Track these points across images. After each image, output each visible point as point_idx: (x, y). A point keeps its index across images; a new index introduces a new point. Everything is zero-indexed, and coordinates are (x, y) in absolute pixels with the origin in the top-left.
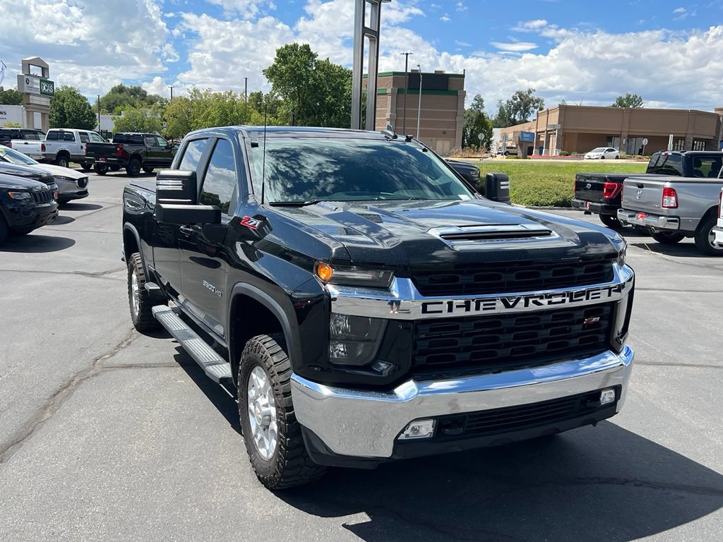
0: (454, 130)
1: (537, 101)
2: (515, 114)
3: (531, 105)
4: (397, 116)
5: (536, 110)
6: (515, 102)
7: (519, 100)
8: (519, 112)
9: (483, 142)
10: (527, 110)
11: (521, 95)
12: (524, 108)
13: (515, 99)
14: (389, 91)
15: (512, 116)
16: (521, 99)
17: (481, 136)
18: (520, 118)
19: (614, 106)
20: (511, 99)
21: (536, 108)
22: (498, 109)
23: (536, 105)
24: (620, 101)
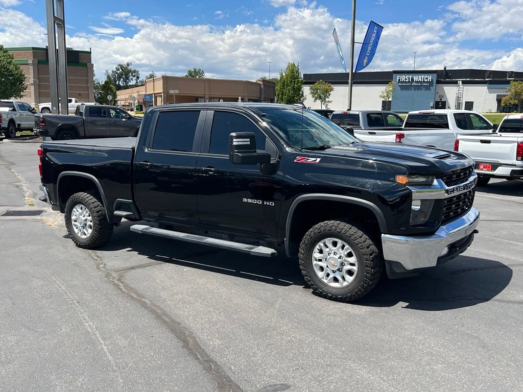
0: (87, 92)
1: (135, 71)
2: (119, 81)
3: (130, 74)
4: (39, 82)
5: (134, 78)
6: (119, 72)
7: (121, 71)
8: (122, 79)
9: (111, 101)
10: (127, 78)
11: (121, 66)
12: (126, 76)
13: (118, 70)
14: (30, 62)
15: (117, 82)
16: (122, 70)
17: (110, 98)
18: (123, 84)
19: (186, 76)
20: (115, 70)
21: (134, 77)
22: (106, 77)
23: (134, 74)
24: (190, 73)
